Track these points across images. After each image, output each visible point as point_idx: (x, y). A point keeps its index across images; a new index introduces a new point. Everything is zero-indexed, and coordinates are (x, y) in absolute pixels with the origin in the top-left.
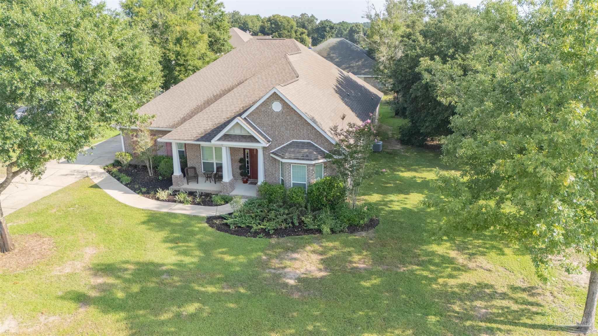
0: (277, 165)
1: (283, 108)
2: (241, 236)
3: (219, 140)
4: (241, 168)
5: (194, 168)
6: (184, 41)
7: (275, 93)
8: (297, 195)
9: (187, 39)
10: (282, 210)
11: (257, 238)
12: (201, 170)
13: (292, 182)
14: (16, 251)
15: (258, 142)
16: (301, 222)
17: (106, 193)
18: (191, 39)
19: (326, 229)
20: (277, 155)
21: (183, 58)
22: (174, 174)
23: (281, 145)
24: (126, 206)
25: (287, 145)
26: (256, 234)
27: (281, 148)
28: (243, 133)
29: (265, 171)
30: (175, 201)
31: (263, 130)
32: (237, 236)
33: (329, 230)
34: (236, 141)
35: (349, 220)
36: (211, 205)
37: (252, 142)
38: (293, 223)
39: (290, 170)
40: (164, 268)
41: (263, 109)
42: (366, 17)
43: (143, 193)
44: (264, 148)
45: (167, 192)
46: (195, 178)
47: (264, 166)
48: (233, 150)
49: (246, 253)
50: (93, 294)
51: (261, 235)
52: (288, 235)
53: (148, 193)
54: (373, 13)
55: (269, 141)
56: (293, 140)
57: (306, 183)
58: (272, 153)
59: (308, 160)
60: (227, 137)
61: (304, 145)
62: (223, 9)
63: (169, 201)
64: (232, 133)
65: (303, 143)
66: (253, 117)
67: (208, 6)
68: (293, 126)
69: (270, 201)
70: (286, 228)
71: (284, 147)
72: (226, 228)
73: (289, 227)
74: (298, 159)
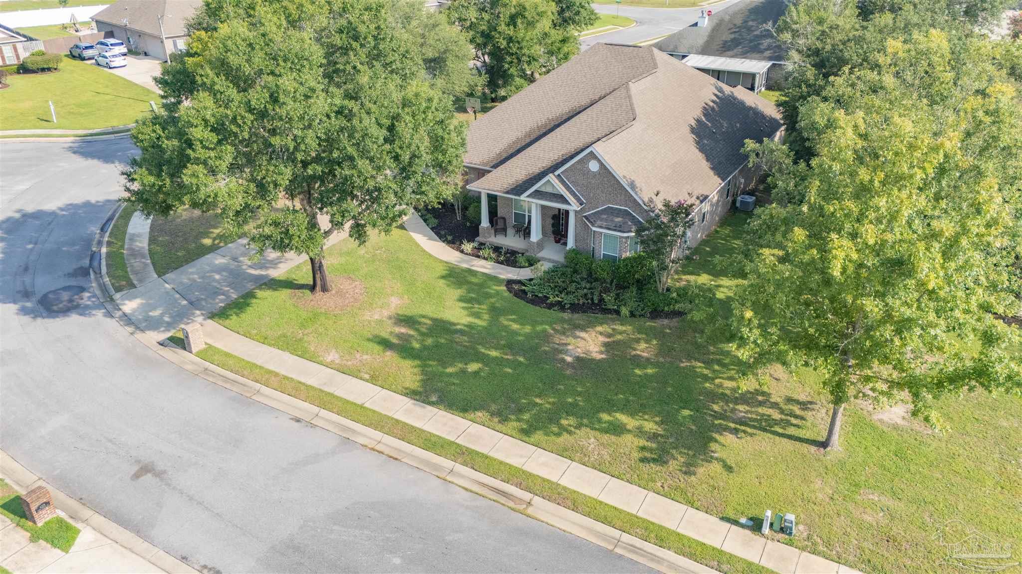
0: (590, 233)
1: (600, 169)
2: (536, 305)
3: (528, 196)
4: (553, 225)
5: (504, 219)
7: (591, 151)
10: (584, 284)
11: (552, 311)
12: (512, 221)
13: (602, 252)
14: (334, 292)
15: (569, 204)
16: (601, 300)
17: (411, 237)
19: (625, 311)
20: (589, 221)
22: (481, 224)
23: (595, 209)
24: (430, 255)
25: (601, 210)
26: (550, 306)
27: (595, 213)
28: (555, 192)
29: (576, 236)
30: (478, 257)
31: (577, 190)
32: (531, 306)
33: (628, 314)
34: (546, 200)
35: (653, 304)
36: (515, 267)
37: (563, 202)
38: (592, 299)
39: (601, 240)
41: (578, 167)
43: (449, 243)
44: (576, 212)
45: (472, 244)
46: (504, 231)
48: (543, 208)
49: (534, 323)
51: (556, 308)
52: (584, 312)
53: (453, 243)
55: (582, 204)
56: (609, 205)
57: (617, 257)
58: (585, 217)
59: (621, 231)
60: (538, 194)
61: (619, 213)
63: (473, 255)
64: (543, 189)
65: (620, 210)
66: (568, 174)
68: (610, 190)
69: (575, 271)
70: (584, 303)
71: (598, 212)
72: (523, 296)
73: (588, 303)
74: (609, 229)
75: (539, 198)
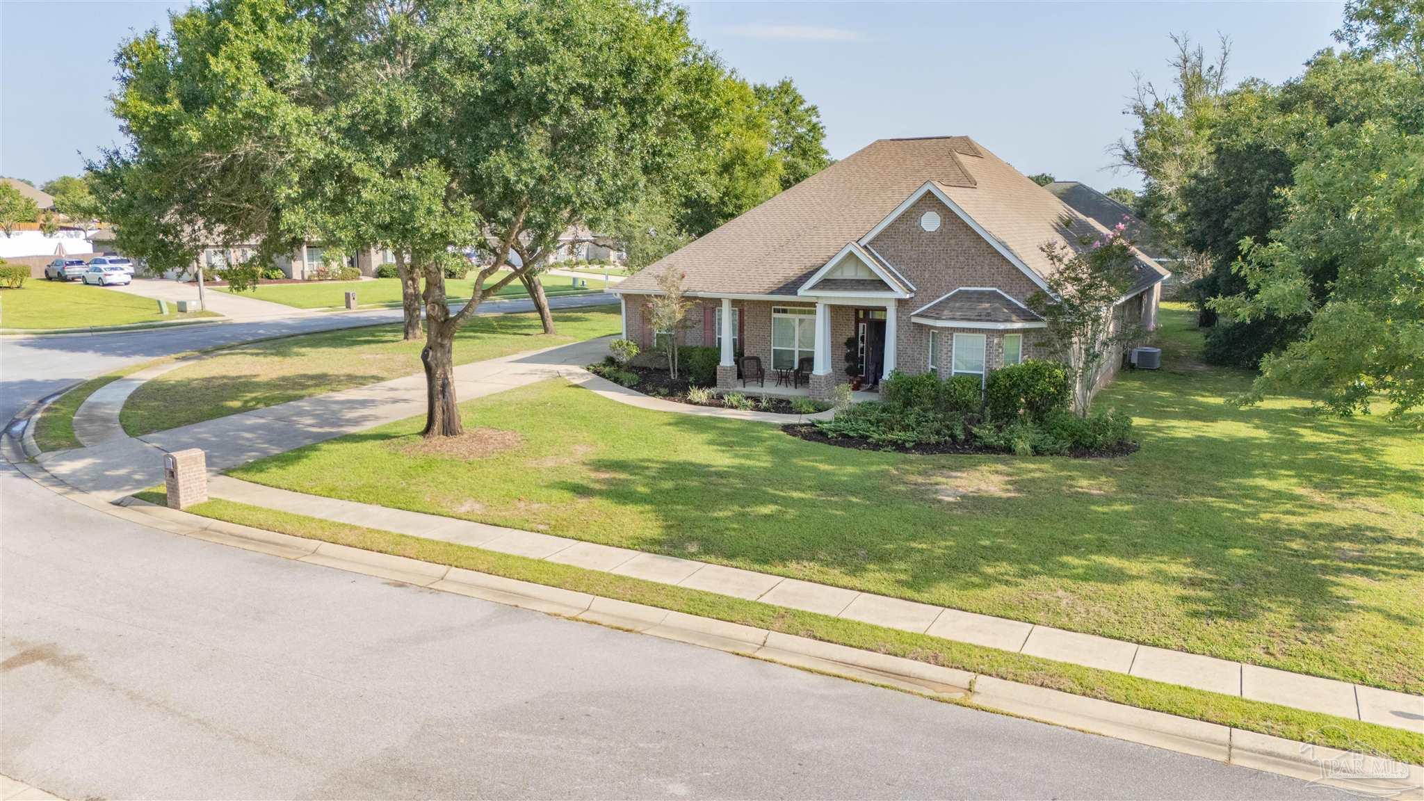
0: (924, 341)
1: (943, 224)
2: (848, 448)
3: (813, 288)
4: (848, 358)
5: (757, 359)
6: (738, 168)
7: (929, 192)
8: (963, 387)
9: (744, 164)
10: (931, 415)
11: (880, 452)
12: (770, 366)
13: (954, 371)
15: (890, 289)
16: (971, 437)
17: (595, 394)
18: (751, 163)
19: (1021, 445)
20: (926, 317)
21: (734, 200)
22: (722, 364)
23: (934, 299)
24: (635, 407)
25: (948, 299)
26: (876, 446)
27: (935, 305)
28: (862, 275)
29: (899, 355)
30: (721, 405)
31: (899, 270)
33: (1028, 447)
34: (845, 289)
35: (1072, 435)
36: (791, 413)
37: (877, 289)
38: (953, 436)
39: (951, 345)
40: (713, 469)
41: (902, 227)
42: (1132, 110)
43: (665, 396)
44: (901, 302)
45: (707, 391)
46: (760, 376)
47: (898, 344)
48: (835, 310)
49: (858, 463)
50: (597, 486)
51: (889, 449)
52: (942, 452)
53: (672, 395)
54: (1149, 105)
55: (911, 291)
56: (961, 288)
57: (983, 373)
58: (917, 315)
59: (991, 321)
60: (826, 284)
61: (981, 296)
62: (814, 119)
63: (710, 405)
64: (838, 275)
65: (982, 293)
66: (882, 243)
67: (787, 112)
68: (962, 259)
69: (908, 403)
70: (938, 443)
71: (941, 302)
72: (820, 438)
73: (945, 441)
74: (969, 320)
75: (831, 289)
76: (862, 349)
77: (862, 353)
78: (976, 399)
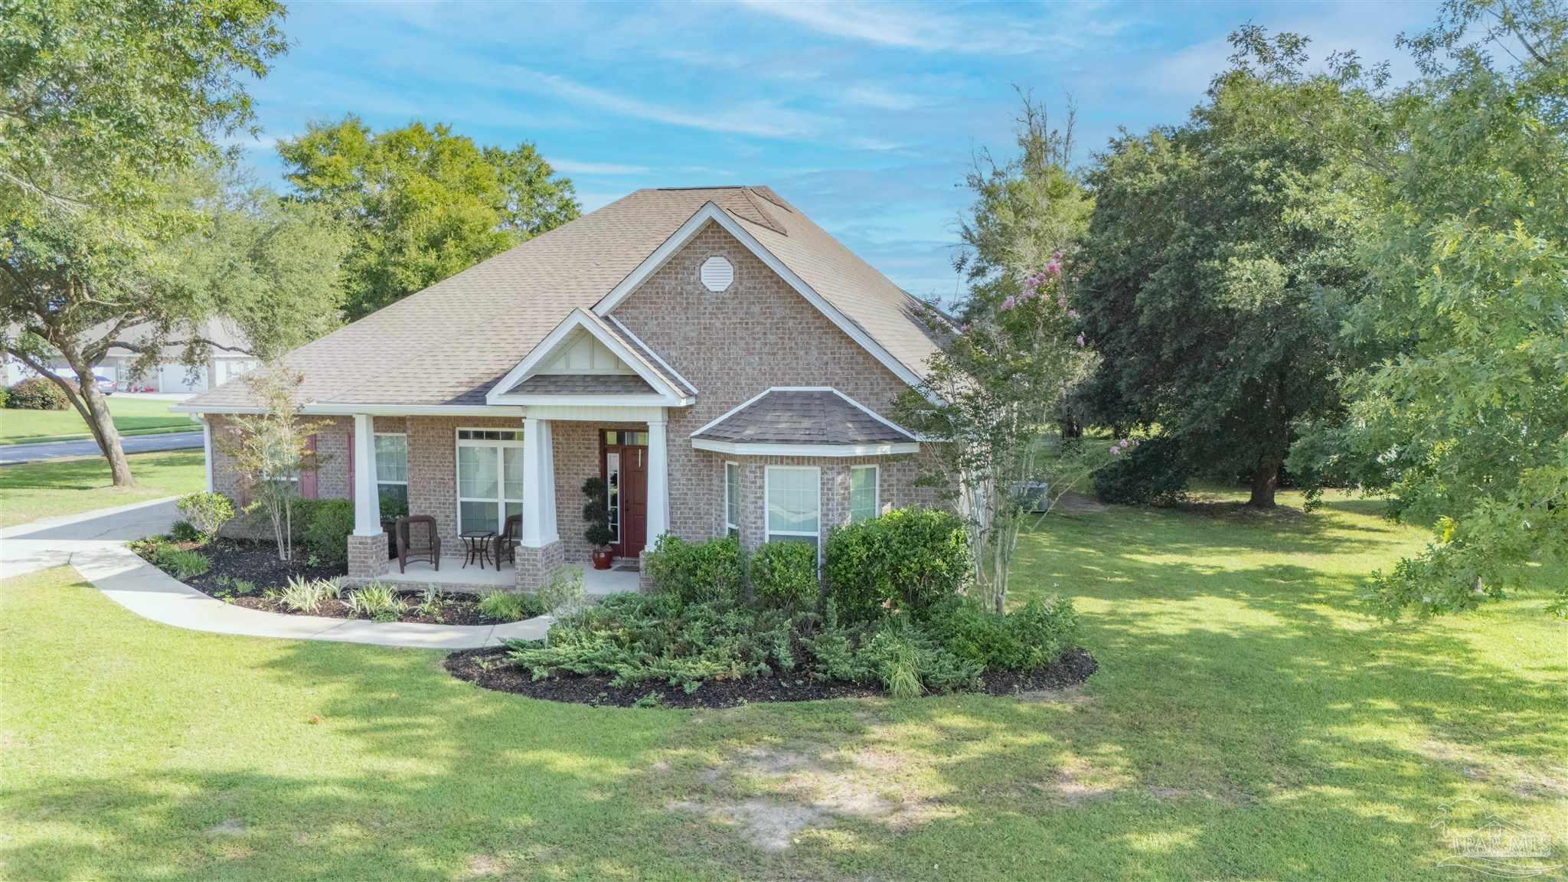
0: (716, 482)
1: (739, 277)
2: (572, 700)
3: (515, 390)
4: (589, 513)
5: (430, 521)
6: (450, 242)
7: (713, 224)
8: (787, 565)
9: (462, 239)
10: (731, 618)
11: (635, 707)
12: (452, 530)
13: (768, 532)
15: (650, 390)
17: (106, 599)
19: (903, 676)
20: (717, 438)
22: (356, 532)
23: (729, 408)
25: (751, 406)
26: (627, 696)
27: (731, 418)
28: (602, 367)
29: (673, 506)
30: (344, 613)
31: (667, 358)
32: (554, 703)
34: (573, 392)
35: (987, 648)
36: (474, 623)
37: (628, 391)
38: (772, 661)
39: (762, 487)
41: (670, 284)
43: (242, 598)
44: (673, 414)
45: (322, 586)
47: (670, 486)
48: (563, 431)
51: (651, 698)
53: (257, 593)
55: (688, 394)
56: (773, 389)
57: (817, 534)
58: (702, 436)
59: (827, 442)
60: (538, 382)
61: (806, 404)
63: (323, 613)
64: (559, 368)
65: (810, 396)
66: (635, 313)
68: (772, 338)
69: (690, 596)
70: (747, 678)
71: (741, 413)
72: (517, 681)
73: (760, 673)
74: (790, 442)
75: (548, 392)
76: (614, 497)
77: (614, 502)
78: (809, 585)
